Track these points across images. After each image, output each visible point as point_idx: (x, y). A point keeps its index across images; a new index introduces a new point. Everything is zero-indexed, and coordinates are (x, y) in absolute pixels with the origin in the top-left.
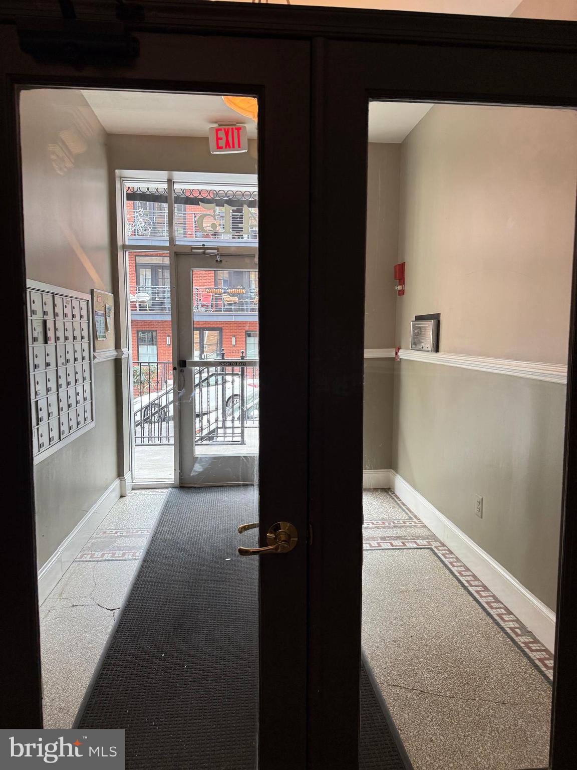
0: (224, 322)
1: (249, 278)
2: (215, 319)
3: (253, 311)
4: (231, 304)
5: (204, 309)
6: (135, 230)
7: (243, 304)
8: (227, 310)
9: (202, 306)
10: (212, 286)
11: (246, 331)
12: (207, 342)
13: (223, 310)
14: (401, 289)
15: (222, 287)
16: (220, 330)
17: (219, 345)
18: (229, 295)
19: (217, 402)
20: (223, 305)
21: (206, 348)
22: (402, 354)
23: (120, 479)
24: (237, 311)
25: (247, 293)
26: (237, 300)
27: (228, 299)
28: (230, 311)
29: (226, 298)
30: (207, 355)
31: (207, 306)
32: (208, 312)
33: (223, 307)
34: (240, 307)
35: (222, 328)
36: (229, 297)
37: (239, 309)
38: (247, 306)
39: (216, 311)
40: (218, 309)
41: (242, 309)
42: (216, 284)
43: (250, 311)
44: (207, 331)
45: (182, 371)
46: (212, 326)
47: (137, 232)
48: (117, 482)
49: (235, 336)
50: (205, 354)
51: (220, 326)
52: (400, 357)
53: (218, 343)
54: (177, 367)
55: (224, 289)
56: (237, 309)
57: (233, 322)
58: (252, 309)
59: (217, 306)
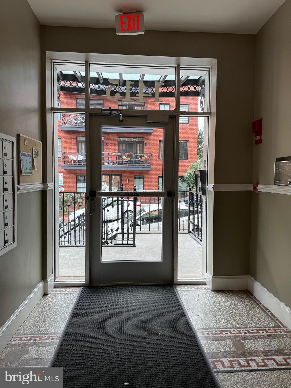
0: (122, 171)
1: (136, 148)
2: (118, 169)
3: (138, 165)
4: (126, 161)
5: (112, 164)
6: (77, 122)
7: (133, 161)
8: (124, 164)
9: (111, 162)
10: (117, 152)
11: (134, 176)
12: (113, 181)
13: (122, 164)
14: (259, 139)
15: (122, 153)
16: (120, 175)
17: (119, 183)
18: (126, 156)
19: (118, 214)
20: (122, 162)
21: (113, 185)
22: (261, 188)
23: (44, 281)
24: (130, 165)
25: (135, 155)
26: (129, 159)
27: (125, 159)
28: (126, 165)
29: (124, 158)
30: (113, 188)
31: (114, 162)
32: (114, 165)
33: (122, 163)
34: (131, 163)
35: (121, 174)
36: (125, 157)
37: (131, 164)
38: (135, 163)
39: (118, 165)
40: (119, 164)
41: (132, 164)
42: (118, 151)
43: (137, 165)
44: (114, 176)
45: (93, 199)
46: (116, 173)
47: (78, 124)
48: (41, 285)
49: (128, 178)
50: (112, 188)
51: (120, 173)
52: (259, 191)
53: (119, 182)
54: (89, 196)
55: (123, 153)
56: (129, 164)
57: (127, 171)
58: (138, 164)
59: (119, 162)
